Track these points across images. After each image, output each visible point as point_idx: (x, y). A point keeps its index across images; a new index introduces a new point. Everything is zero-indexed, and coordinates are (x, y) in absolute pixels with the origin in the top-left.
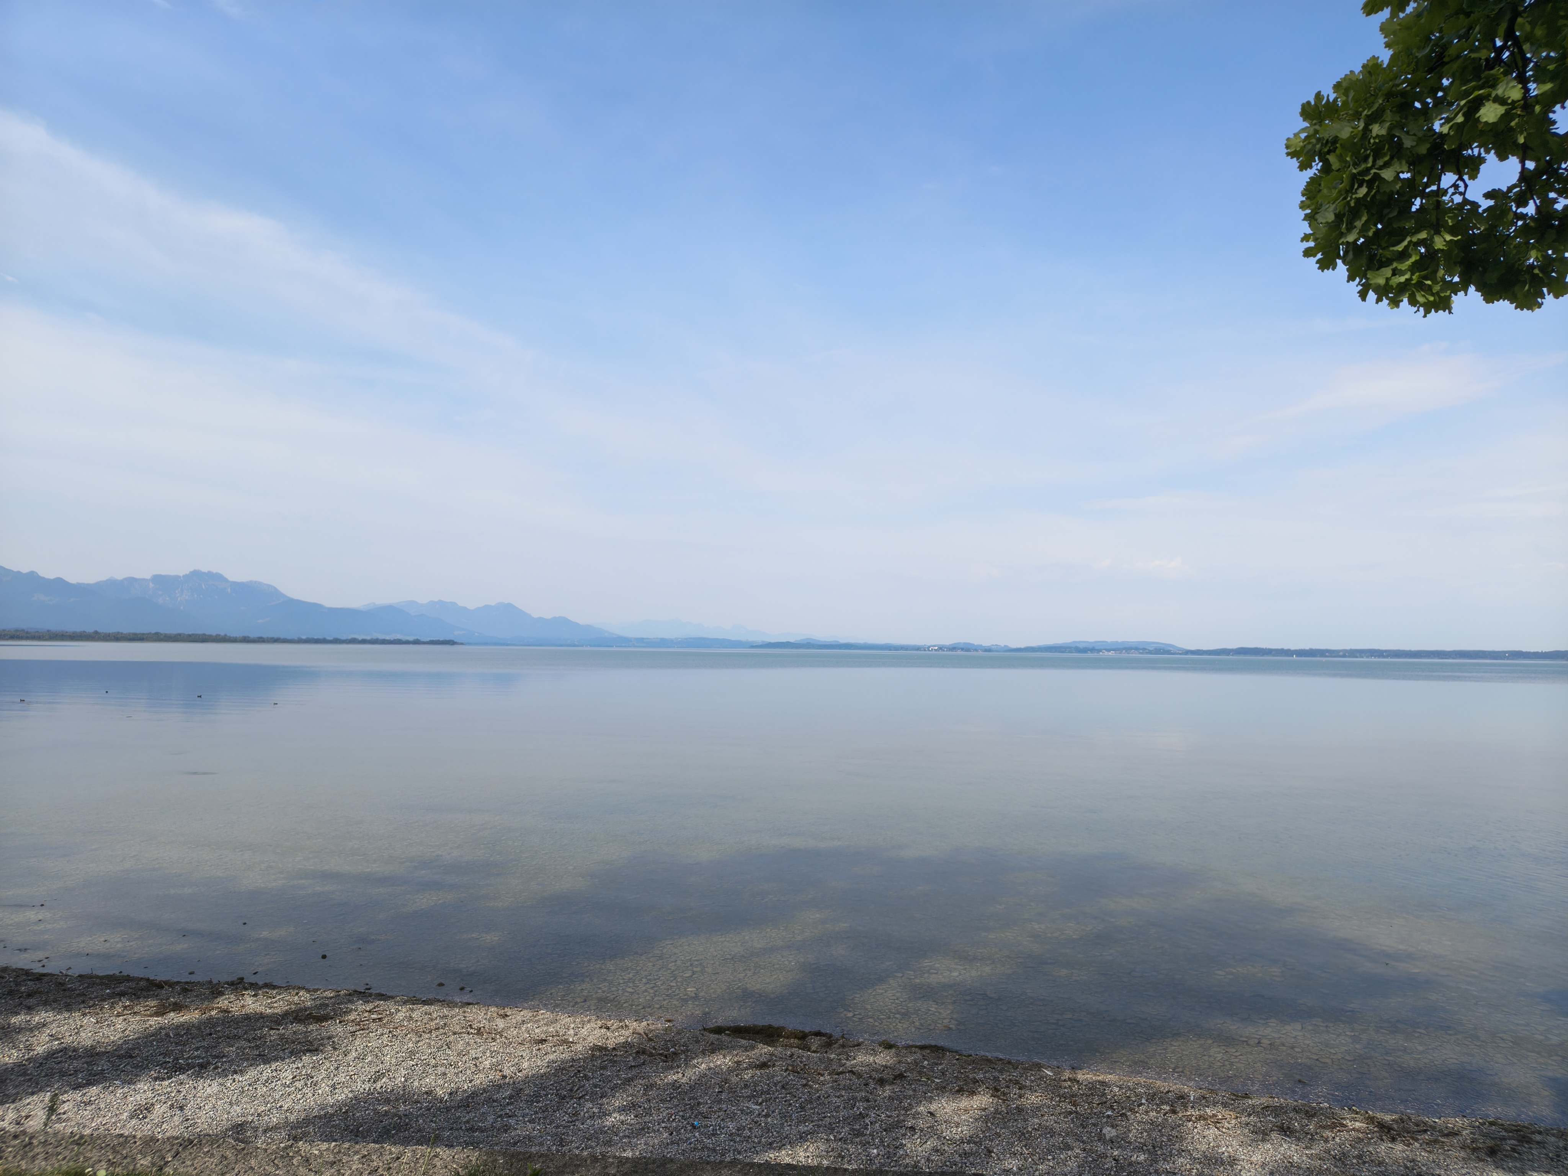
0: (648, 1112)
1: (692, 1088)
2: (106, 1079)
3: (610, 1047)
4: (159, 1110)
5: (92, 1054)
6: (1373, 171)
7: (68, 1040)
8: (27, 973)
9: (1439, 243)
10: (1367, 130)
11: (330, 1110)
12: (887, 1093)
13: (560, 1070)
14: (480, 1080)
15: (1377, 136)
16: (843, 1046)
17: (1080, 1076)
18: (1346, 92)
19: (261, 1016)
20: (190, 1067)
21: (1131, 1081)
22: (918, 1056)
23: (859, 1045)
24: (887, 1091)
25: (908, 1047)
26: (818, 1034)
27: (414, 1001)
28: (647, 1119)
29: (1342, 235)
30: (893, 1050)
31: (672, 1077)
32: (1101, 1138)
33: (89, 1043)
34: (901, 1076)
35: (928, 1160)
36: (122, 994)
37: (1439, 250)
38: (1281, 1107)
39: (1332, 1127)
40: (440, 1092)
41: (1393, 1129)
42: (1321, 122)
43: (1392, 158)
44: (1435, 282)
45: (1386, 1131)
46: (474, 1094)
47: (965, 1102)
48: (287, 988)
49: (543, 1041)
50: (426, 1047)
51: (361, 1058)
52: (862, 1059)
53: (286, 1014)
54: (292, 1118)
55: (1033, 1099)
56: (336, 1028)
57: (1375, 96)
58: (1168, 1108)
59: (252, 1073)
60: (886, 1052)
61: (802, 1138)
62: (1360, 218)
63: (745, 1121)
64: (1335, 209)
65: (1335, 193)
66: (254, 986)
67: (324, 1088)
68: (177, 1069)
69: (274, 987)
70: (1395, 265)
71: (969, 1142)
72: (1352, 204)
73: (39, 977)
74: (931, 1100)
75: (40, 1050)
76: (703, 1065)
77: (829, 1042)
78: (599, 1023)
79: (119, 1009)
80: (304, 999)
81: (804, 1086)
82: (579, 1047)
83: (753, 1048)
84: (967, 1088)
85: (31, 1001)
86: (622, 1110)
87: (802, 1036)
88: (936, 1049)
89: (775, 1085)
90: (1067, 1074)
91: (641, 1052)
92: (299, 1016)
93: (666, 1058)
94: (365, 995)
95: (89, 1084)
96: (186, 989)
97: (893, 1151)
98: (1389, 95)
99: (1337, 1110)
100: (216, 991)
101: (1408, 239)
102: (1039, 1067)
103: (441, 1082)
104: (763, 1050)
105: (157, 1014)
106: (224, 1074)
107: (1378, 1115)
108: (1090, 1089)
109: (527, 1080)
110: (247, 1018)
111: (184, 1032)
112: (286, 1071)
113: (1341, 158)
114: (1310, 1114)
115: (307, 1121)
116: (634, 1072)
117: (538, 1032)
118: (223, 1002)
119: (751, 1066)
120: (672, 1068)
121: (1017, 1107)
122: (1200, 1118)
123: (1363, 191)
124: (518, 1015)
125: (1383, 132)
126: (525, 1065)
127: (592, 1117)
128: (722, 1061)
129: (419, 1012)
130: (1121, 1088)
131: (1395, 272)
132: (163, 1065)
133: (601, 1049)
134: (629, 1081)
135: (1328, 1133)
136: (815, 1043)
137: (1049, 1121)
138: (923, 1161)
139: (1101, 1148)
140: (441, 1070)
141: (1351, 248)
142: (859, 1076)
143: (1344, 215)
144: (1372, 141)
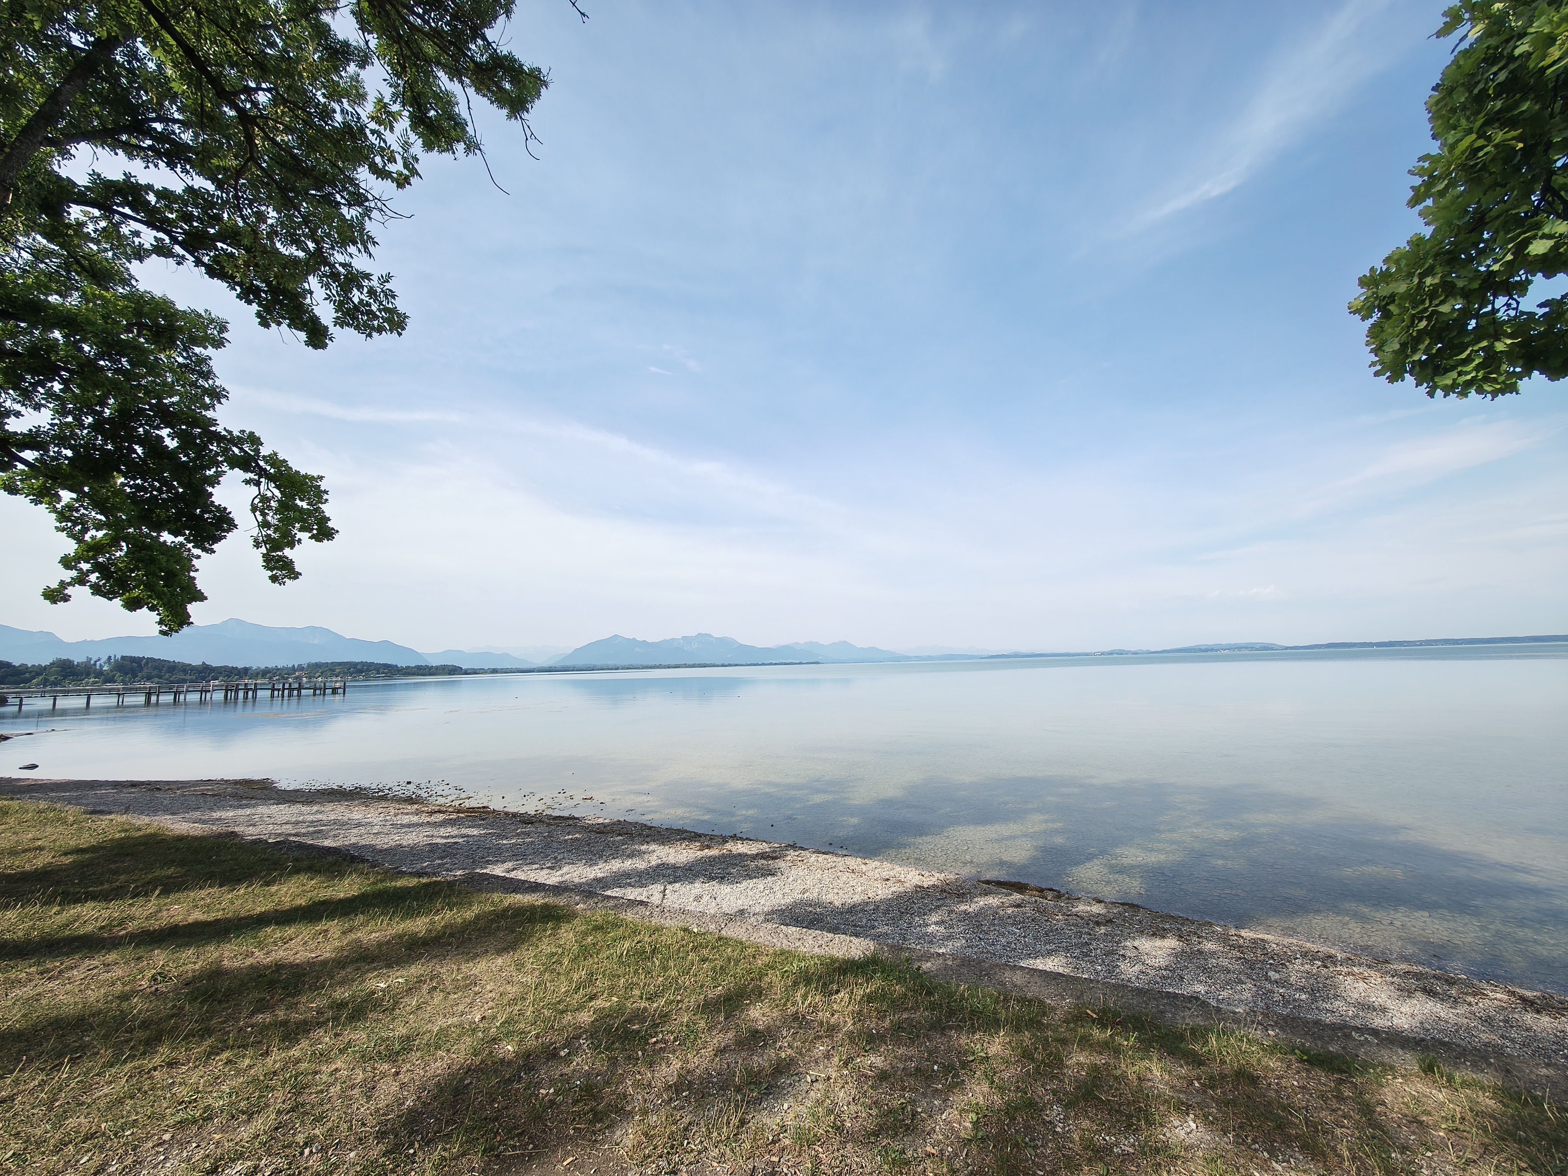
0: (951, 926)
1: (976, 915)
2: (681, 880)
3: (926, 886)
4: (706, 898)
5: (675, 868)
6: (1430, 309)
7: (664, 859)
8: (645, 825)
9: (1500, 347)
10: (1421, 282)
11: (784, 908)
12: (1103, 931)
13: (899, 897)
14: (857, 899)
15: (1431, 285)
16: (1069, 899)
17: (1243, 933)
18: (1397, 262)
19: (746, 855)
20: (717, 878)
21: (1287, 941)
22: (1121, 909)
23: (1079, 899)
24: (1103, 929)
25: (1113, 903)
26: (1051, 890)
27: (819, 852)
28: (951, 930)
29: (1407, 356)
30: (1103, 904)
31: (963, 907)
32: (1268, 979)
33: (673, 862)
34: (1110, 921)
35: (1138, 978)
36: (684, 839)
37: (1501, 352)
38: (1421, 973)
39: (1474, 995)
40: (837, 903)
41: (1536, 1003)
42: (1377, 286)
43: (1446, 297)
44: (1500, 375)
45: (1528, 1003)
46: (854, 906)
47: (1158, 943)
48: (757, 841)
49: (888, 880)
50: (827, 877)
51: (795, 880)
52: (1081, 908)
53: (757, 854)
54: (766, 909)
55: (1209, 946)
56: (780, 863)
57: (1425, 259)
58: (1320, 963)
59: (744, 884)
60: (1099, 905)
61: (1049, 953)
62: (1423, 343)
63: (1011, 938)
64: (1400, 339)
65: (1398, 330)
66: (741, 839)
67: (779, 895)
68: (712, 879)
69: (751, 840)
70: (1460, 369)
71: (1165, 970)
72: (1415, 334)
73: (650, 828)
74: (1134, 939)
75: (653, 863)
76: (982, 902)
77: (1059, 896)
78: (918, 872)
79: (684, 846)
80: (765, 847)
81: (1047, 921)
82: (908, 885)
83: (1011, 895)
84: (1159, 933)
85: (648, 839)
86: (936, 923)
87: (1041, 890)
88: (1132, 906)
89: (1028, 918)
90: (1233, 931)
91: (943, 891)
92: (763, 856)
93: (959, 896)
94: (794, 847)
95: (675, 882)
96: (712, 838)
97: (1112, 969)
98: (1436, 255)
99: (1475, 982)
100: (725, 841)
101: (1470, 349)
102: (1211, 924)
103: (836, 897)
104: (1017, 897)
105: (700, 850)
106: (732, 883)
107: (1517, 990)
108: (1253, 943)
109: (881, 901)
110: (740, 855)
111: (712, 860)
112: (760, 884)
113: (1400, 306)
114: (1451, 982)
115: (773, 912)
116: (941, 902)
117: (885, 875)
118: (728, 846)
119: (1011, 906)
120: (963, 902)
121: (1198, 950)
122: (1349, 974)
123: (1424, 323)
124: (873, 864)
125: (1437, 281)
126: (880, 892)
127: (920, 926)
128: (993, 901)
129: (822, 857)
130: (1277, 944)
131: (1460, 374)
132: (705, 875)
133: (920, 887)
134: (938, 907)
135: (1470, 999)
136: (1050, 895)
137: (1225, 963)
138: (1134, 978)
139: (1269, 986)
140: (836, 891)
141: (1417, 364)
142: (1082, 918)
143: (1408, 343)
144: (1427, 289)
